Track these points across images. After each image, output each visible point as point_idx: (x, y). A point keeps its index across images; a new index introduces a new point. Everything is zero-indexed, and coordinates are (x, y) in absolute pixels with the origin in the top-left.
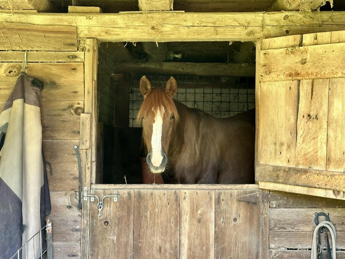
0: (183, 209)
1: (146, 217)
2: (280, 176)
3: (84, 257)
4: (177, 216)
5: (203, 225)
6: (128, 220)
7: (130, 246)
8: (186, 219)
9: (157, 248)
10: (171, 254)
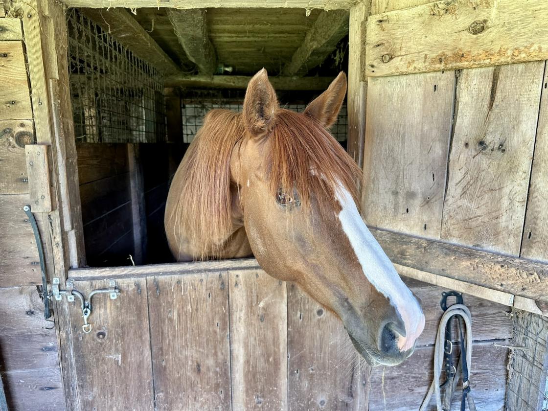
0: (234, 301)
1: (171, 320)
2: (408, 254)
3: (69, 389)
4: (225, 314)
5: (269, 325)
6: (140, 328)
7: (147, 369)
8: (240, 318)
9: (193, 366)
10: (216, 373)
